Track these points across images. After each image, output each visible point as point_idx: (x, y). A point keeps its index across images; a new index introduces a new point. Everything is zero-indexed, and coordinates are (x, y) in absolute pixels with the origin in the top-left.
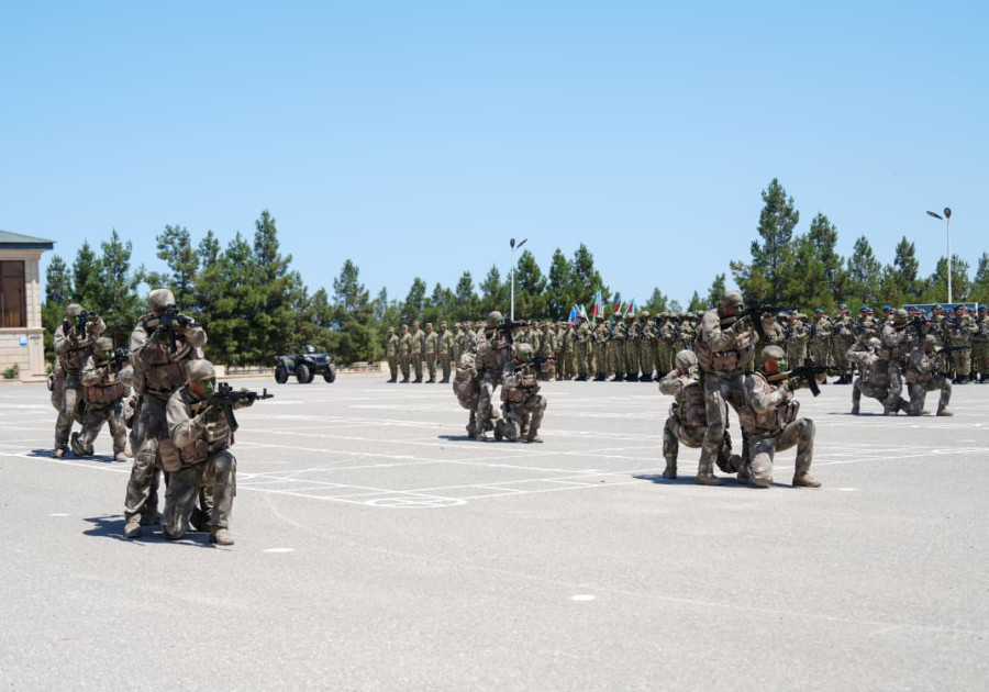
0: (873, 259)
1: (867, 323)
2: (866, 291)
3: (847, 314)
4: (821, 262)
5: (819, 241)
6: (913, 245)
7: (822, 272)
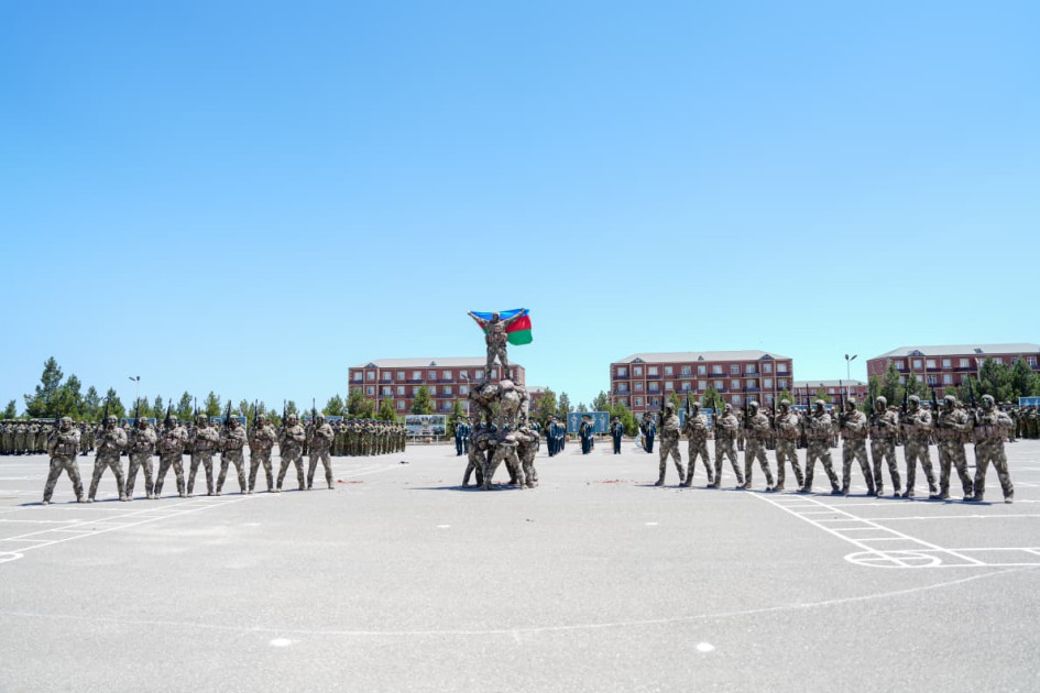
0: (97, 397)
2: (94, 410)
4: (73, 397)
5: (72, 387)
6: (116, 391)
7: (73, 401)
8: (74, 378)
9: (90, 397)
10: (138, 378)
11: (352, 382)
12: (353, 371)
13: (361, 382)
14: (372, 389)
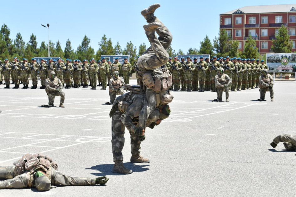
0: (22, 41)
1: (25, 65)
2: (20, 52)
3: (18, 61)
4: (4, 41)
5: (4, 33)
6: (36, 36)
7: (5, 45)
8: (5, 26)
9: (17, 40)
10: (48, 25)
11: (222, 26)
12: (223, 17)
13: (229, 26)
14: (240, 32)
